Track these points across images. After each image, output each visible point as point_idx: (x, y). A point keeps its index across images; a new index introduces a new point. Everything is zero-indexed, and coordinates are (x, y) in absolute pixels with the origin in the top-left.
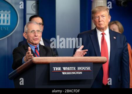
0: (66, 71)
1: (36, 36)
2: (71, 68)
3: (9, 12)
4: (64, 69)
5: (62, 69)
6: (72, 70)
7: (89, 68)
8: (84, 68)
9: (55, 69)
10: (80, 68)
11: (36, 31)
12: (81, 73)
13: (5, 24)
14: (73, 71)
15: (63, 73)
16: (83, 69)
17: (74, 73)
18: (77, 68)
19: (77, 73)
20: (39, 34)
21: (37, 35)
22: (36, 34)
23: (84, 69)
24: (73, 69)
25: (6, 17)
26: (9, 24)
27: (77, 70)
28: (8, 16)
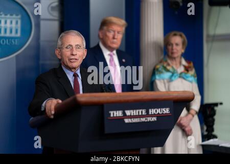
0: (131, 117)
1: (73, 55)
2: (139, 112)
3: (19, 16)
4: (128, 113)
5: (124, 114)
6: (140, 114)
7: (166, 111)
8: (159, 111)
9: (113, 114)
10: (152, 111)
11: (74, 46)
12: (154, 119)
13: (13, 35)
14: (142, 116)
15: (127, 121)
16: (157, 113)
17: (143, 120)
18: (147, 112)
19: (149, 119)
20: (78, 51)
21: (74, 53)
22: (73, 51)
23: (160, 113)
24: (142, 112)
25: (14, 25)
26: (19, 35)
27: (148, 115)
28: (17, 23)
